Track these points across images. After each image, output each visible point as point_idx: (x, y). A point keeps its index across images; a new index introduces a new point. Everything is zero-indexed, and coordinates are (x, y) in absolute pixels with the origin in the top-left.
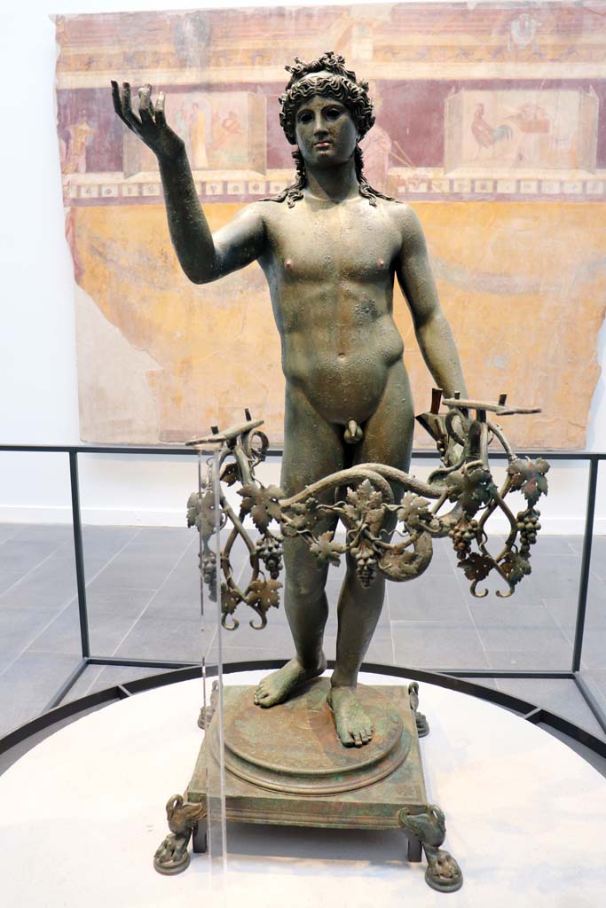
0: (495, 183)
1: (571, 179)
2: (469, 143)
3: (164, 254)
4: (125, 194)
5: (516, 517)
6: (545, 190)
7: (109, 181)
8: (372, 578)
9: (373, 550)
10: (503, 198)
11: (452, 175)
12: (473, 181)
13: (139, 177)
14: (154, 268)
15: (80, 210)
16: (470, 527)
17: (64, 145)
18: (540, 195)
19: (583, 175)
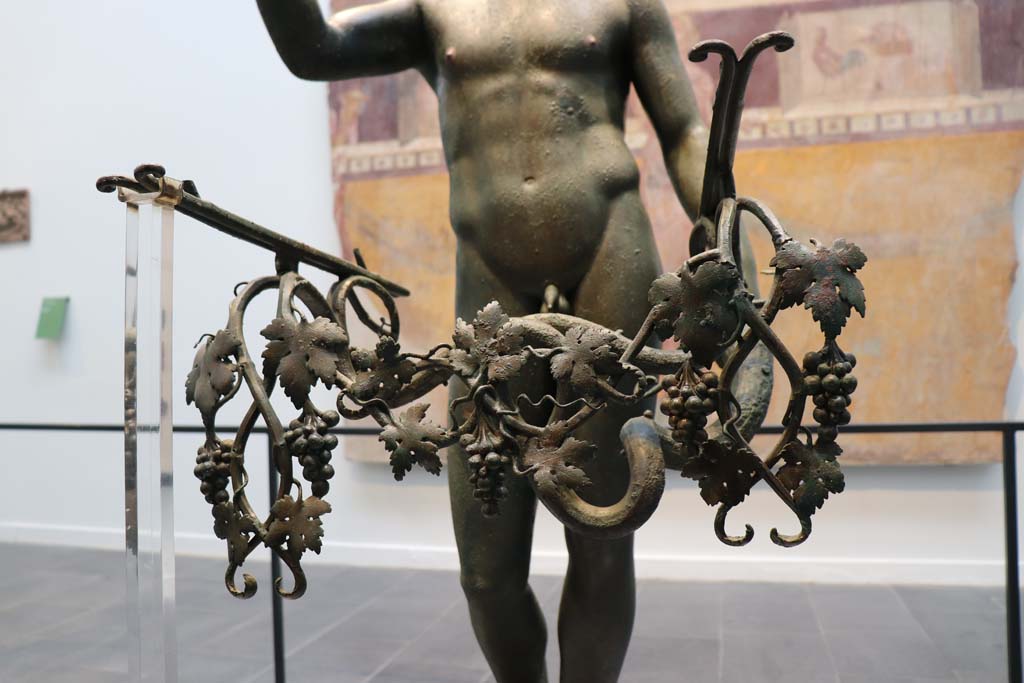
0: (848, 121)
1: (948, 108)
2: (810, 76)
3: (443, 231)
4: (401, 164)
5: (800, 365)
6: (915, 123)
7: (381, 152)
8: (500, 495)
9: (501, 434)
10: (859, 137)
11: (792, 115)
12: (819, 121)
13: (417, 144)
14: (433, 248)
15: (350, 186)
16: (701, 385)
17: (334, 116)
18: (908, 131)
19: (965, 100)
